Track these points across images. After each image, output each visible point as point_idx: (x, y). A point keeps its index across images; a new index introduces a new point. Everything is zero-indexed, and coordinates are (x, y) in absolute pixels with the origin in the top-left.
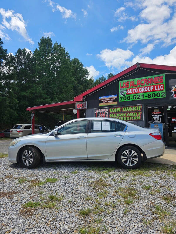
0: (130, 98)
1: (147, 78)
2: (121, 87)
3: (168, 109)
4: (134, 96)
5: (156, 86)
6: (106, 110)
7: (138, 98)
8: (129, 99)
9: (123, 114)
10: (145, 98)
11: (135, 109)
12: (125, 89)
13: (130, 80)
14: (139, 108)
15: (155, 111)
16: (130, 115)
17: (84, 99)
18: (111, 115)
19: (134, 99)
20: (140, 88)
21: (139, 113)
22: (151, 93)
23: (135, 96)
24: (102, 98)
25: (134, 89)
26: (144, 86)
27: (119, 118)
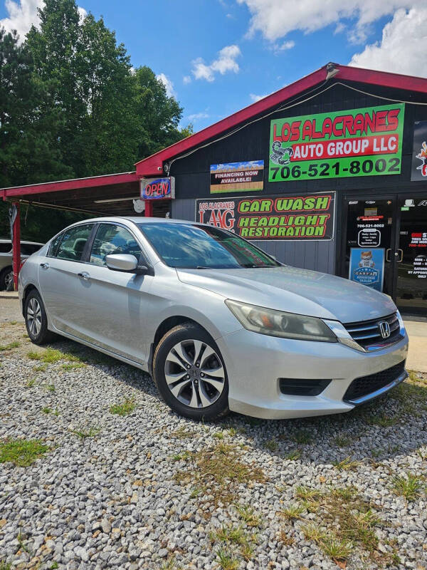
0: (299, 172)
1: (354, 112)
2: (275, 138)
3: (403, 209)
4: (311, 166)
5: (375, 140)
6: (229, 206)
7: (323, 174)
8: (296, 174)
9: (277, 219)
10: (342, 174)
11: (312, 206)
12: (289, 144)
13: (303, 119)
14: (323, 203)
15: (367, 212)
16: (296, 223)
17: (167, 168)
18: (242, 219)
19: (310, 175)
20: (328, 142)
21: (323, 218)
22: (361, 160)
23: (316, 165)
24: (220, 167)
25: (312, 147)
26: (342, 138)
27: (266, 229)
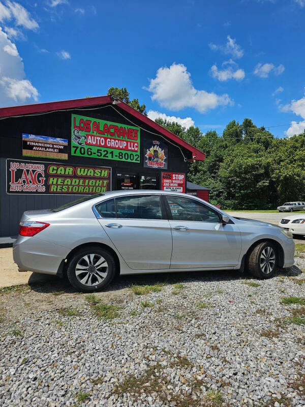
0: (91, 152)
1: (119, 125)
2: (75, 127)
3: (141, 180)
4: (98, 150)
5: (129, 143)
6: (40, 169)
7: (104, 156)
8: (90, 153)
9: (77, 181)
10: (115, 158)
11: (99, 174)
12: (84, 133)
13: (93, 120)
14: (105, 173)
15: (126, 181)
16: (90, 184)
18: (51, 179)
19: (98, 155)
20: (107, 138)
21: (105, 182)
22: (124, 152)
23: (101, 150)
24: (32, 137)
25: (98, 138)
26: (114, 137)
27: (71, 187)
